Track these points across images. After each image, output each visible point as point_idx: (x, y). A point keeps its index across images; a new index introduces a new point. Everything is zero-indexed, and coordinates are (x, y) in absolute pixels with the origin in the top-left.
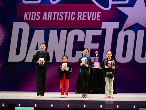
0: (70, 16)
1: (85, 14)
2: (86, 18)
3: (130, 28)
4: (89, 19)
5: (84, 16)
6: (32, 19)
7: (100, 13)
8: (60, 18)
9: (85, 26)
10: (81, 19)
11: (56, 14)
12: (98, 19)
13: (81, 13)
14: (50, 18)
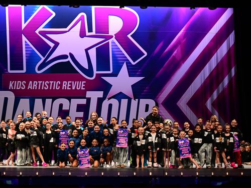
0: (55, 85)
1: (70, 84)
2: (71, 87)
3: (114, 97)
4: (74, 88)
5: (69, 85)
6: (17, 88)
7: (85, 82)
8: (45, 88)
9: (70, 95)
10: (65, 89)
11: (42, 84)
12: (82, 89)
13: (66, 82)
14: (35, 87)
